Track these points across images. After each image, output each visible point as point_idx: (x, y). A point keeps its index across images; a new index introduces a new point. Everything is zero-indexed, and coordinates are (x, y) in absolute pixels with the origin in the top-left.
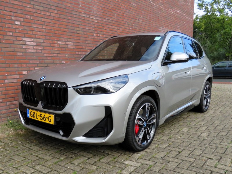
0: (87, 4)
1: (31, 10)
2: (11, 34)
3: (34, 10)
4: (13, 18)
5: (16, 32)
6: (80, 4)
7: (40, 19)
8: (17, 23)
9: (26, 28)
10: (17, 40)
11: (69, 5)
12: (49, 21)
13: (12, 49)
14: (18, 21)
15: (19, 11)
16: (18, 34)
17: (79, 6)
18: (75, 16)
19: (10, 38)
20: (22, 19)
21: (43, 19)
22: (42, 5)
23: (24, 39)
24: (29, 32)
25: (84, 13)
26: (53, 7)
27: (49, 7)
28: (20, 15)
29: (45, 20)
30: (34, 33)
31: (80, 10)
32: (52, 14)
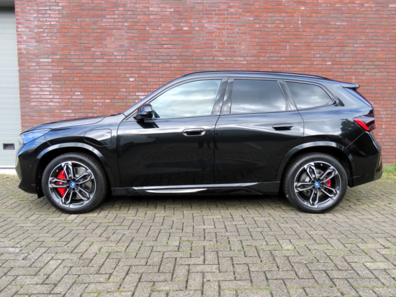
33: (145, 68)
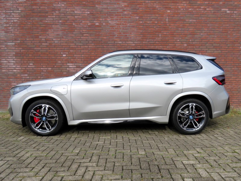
0: (123, 33)
1: (74, 46)
2: (60, 62)
3: (76, 46)
4: (62, 53)
5: (63, 61)
6: (116, 35)
7: (80, 51)
8: (64, 55)
9: (69, 58)
10: (63, 65)
11: (105, 38)
12: (87, 51)
13: (60, 71)
14: (64, 54)
15: (66, 49)
16: (64, 62)
17: (115, 37)
18: (110, 45)
19: (59, 64)
20: (67, 53)
21: (82, 51)
22: (82, 42)
23: (68, 64)
24: (72, 60)
25: (120, 41)
26: (90, 42)
27: (87, 42)
28: (66, 51)
29: (84, 51)
30: (75, 60)
31: (116, 39)
32: (89, 46)
33: (72, 49)
